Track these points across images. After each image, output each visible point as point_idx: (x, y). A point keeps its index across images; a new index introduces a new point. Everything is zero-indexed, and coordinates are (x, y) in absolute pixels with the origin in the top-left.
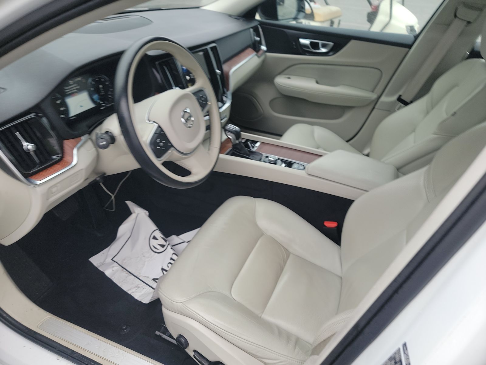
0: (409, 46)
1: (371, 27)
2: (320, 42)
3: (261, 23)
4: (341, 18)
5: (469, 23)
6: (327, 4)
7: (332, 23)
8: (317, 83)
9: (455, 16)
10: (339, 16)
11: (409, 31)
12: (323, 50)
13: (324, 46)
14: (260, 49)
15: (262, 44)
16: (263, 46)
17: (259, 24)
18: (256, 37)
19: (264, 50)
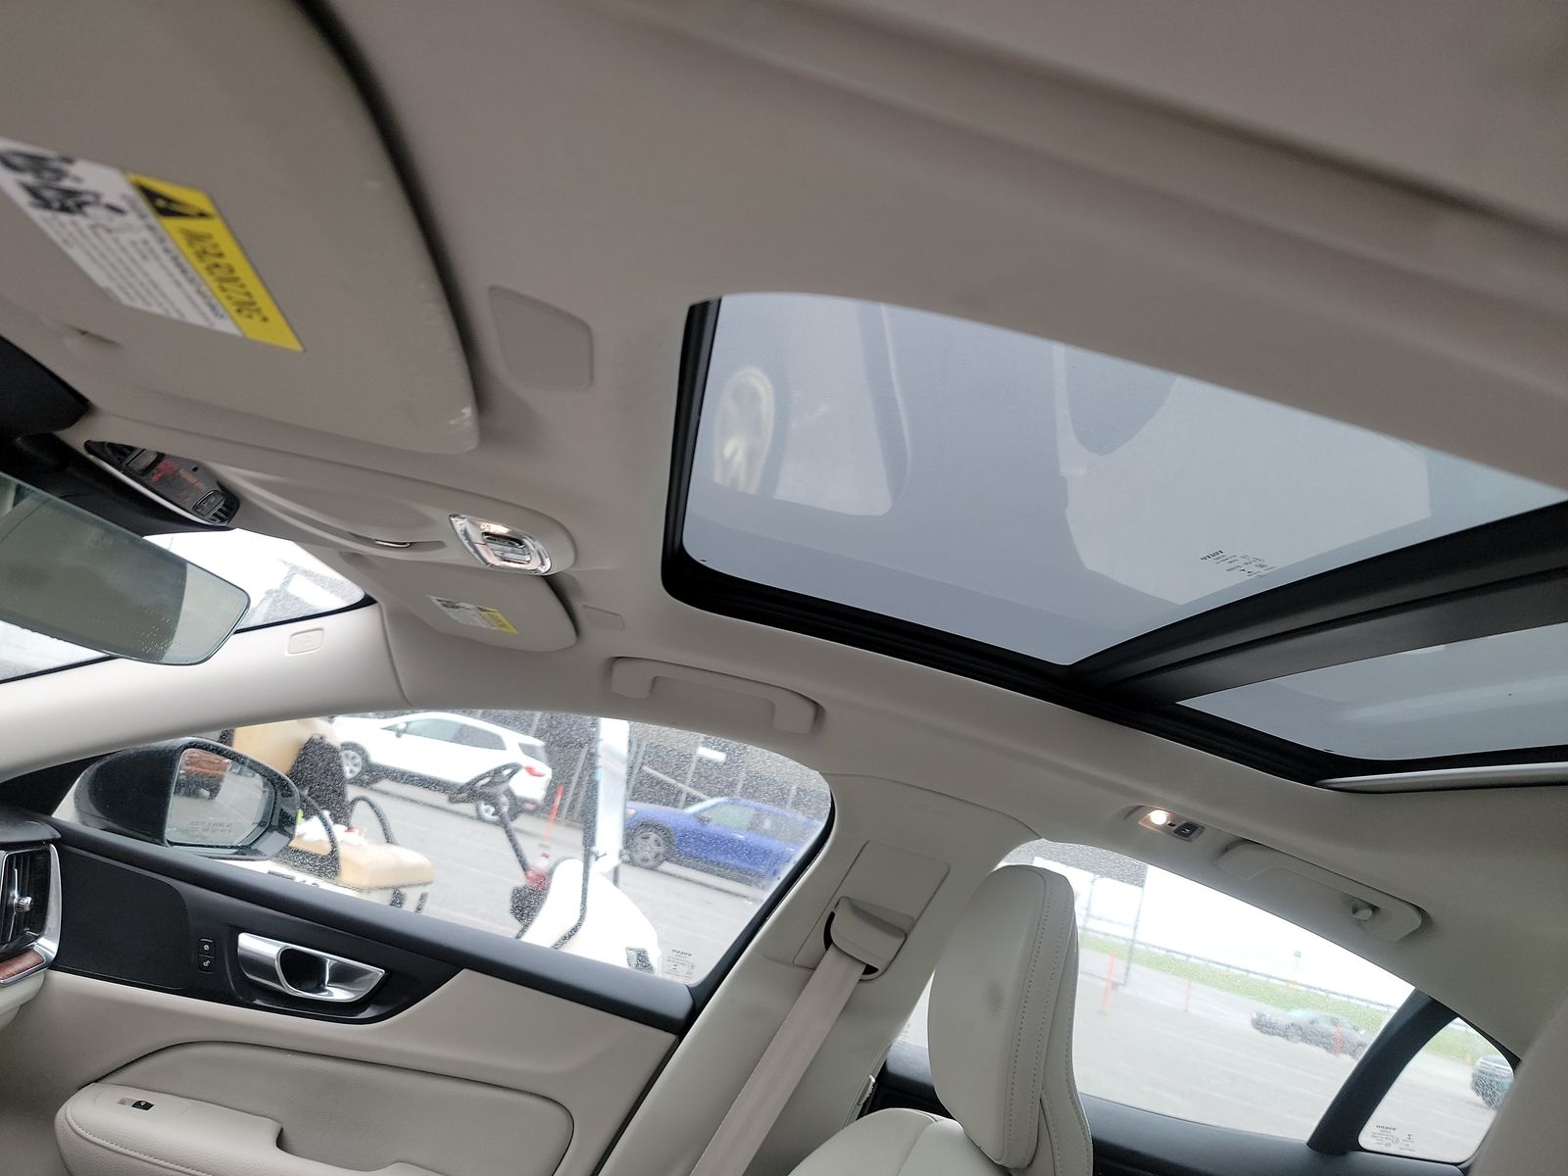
0: (679, 1028)
1: (523, 931)
2: (331, 960)
3: (67, 840)
4: (426, 889)
5: (870, 970)
6: (389, 839)
7: (398, 899)
8: (281, 1142)
9: (828, 941)
10: (425, 884)
11: (634, 962)
12: (339, 994)
13: (342, 976)
14: (29, 950)
15: (46, 932)
16: (49, 938)
17: (54, 841)
18: (15, 893)
19: (47, 956)
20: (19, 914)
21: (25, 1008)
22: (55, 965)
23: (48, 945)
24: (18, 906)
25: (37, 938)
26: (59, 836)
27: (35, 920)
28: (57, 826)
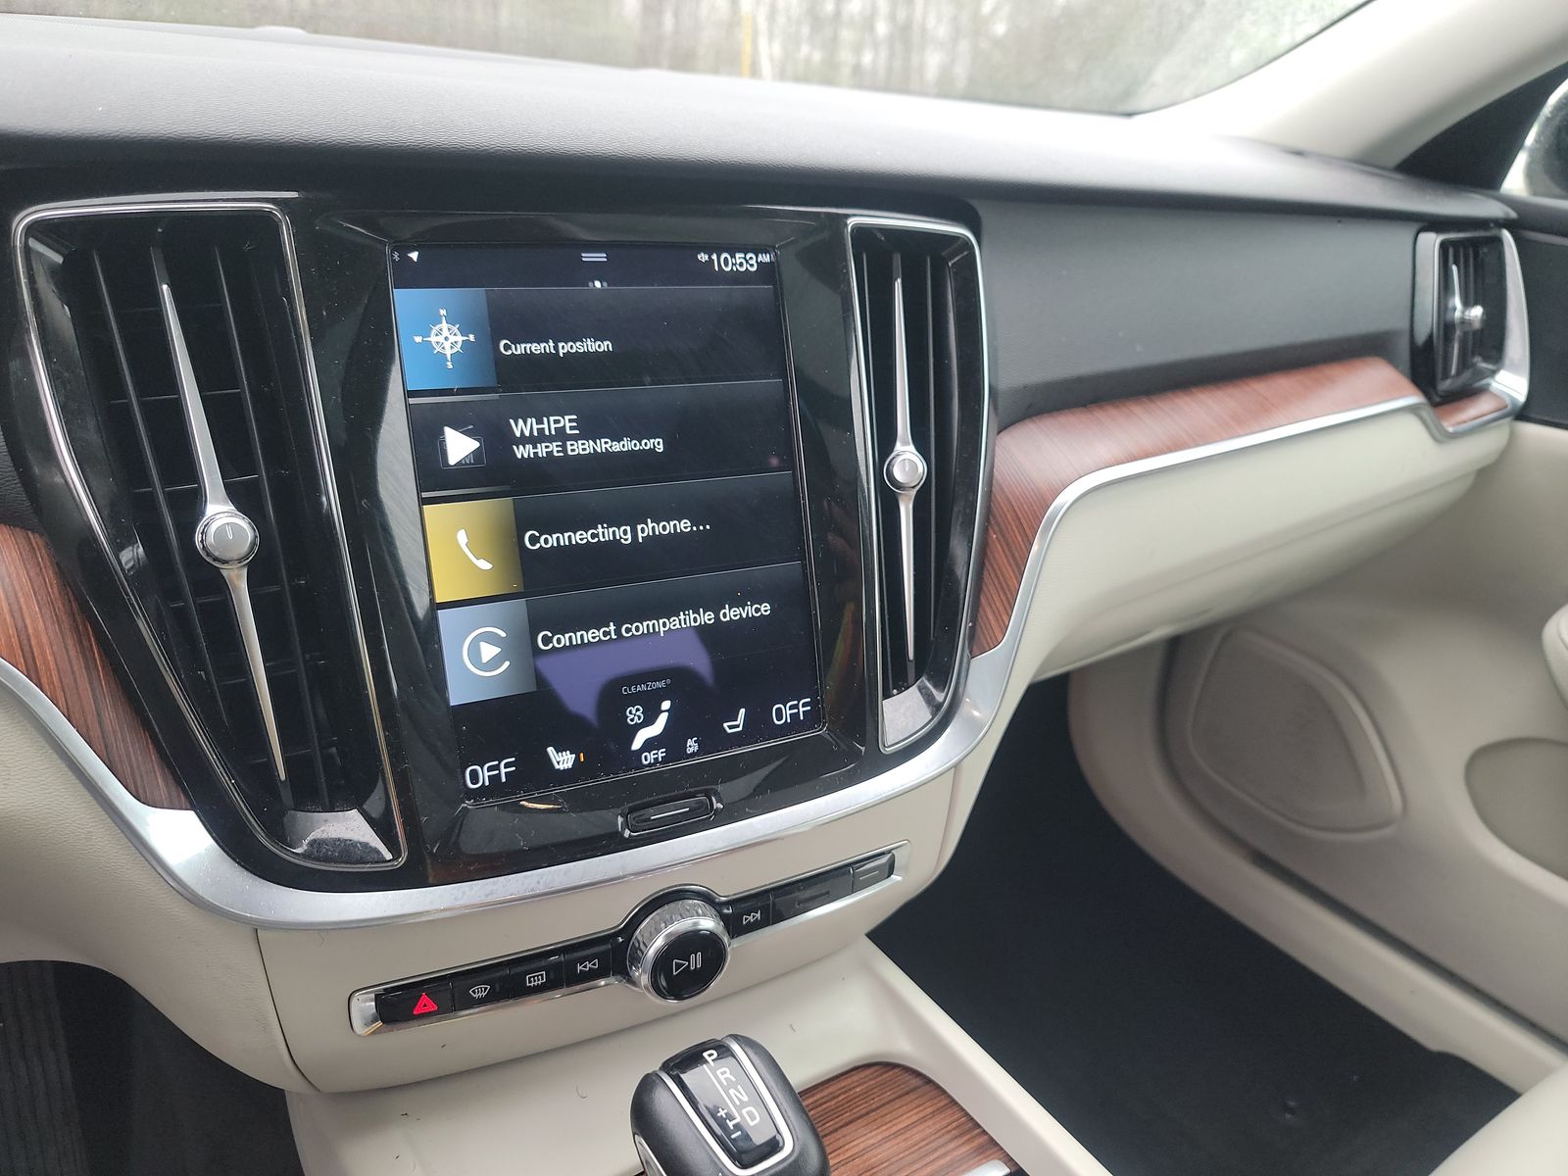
14: (1482, 391)
15: (1507, 361)
16: (1514, 369)
17: (1508, 224)
18: (1457, 301)
19: (1513, 400)
20: (1465, 334)
21: (1485, 476)
22: (1523, 414)
23: (1512, 383)
24: (1463, 321)
25: (1493, 373)
26: (1513, 215)
27: (1489, 343)
28: (1509, 201)
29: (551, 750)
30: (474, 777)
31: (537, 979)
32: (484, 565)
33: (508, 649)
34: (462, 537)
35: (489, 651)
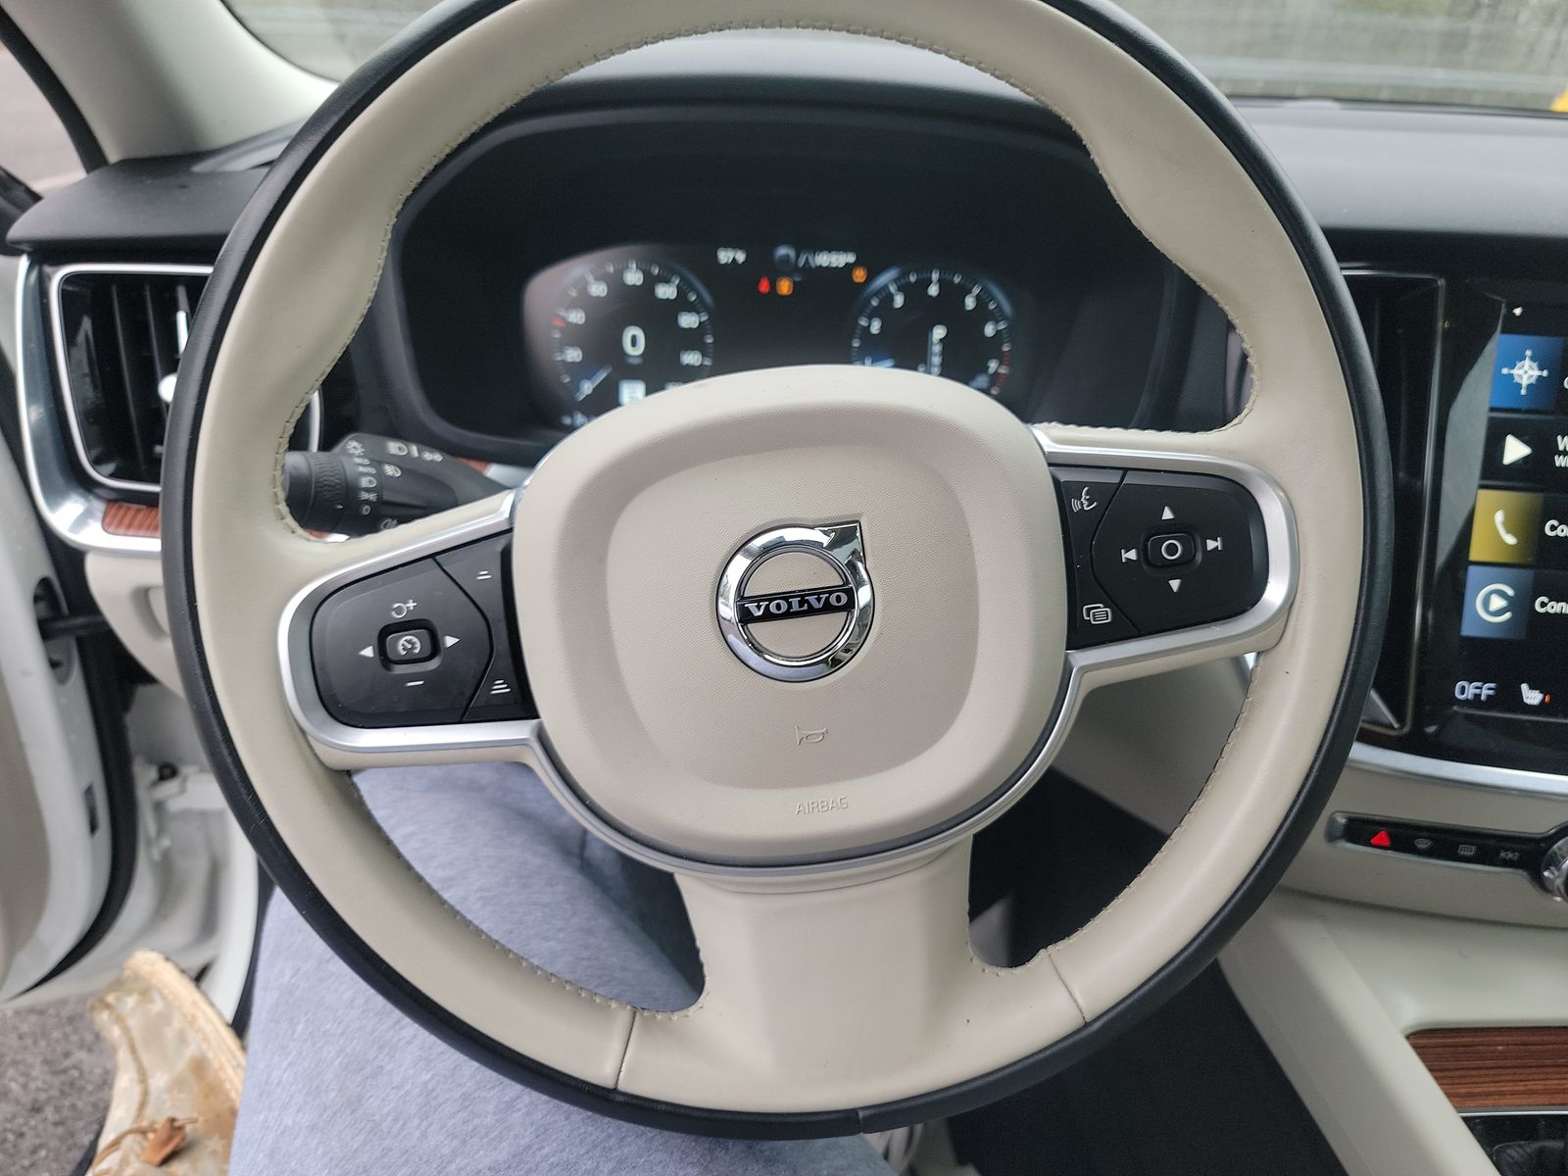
29: (1524, 687)
30: (1463, 690)
31: (1467, 850)
32: (1511, 540)
33: (1513, 604)
34: (1499, 517)
35: (1497, 603)
